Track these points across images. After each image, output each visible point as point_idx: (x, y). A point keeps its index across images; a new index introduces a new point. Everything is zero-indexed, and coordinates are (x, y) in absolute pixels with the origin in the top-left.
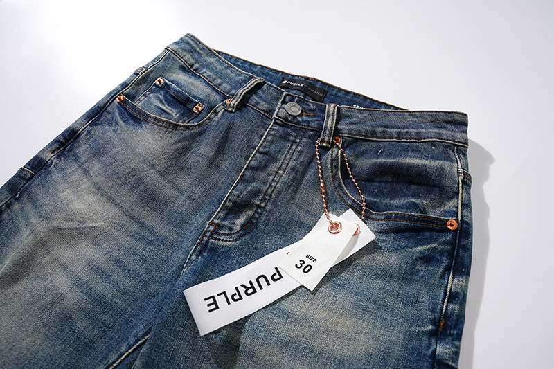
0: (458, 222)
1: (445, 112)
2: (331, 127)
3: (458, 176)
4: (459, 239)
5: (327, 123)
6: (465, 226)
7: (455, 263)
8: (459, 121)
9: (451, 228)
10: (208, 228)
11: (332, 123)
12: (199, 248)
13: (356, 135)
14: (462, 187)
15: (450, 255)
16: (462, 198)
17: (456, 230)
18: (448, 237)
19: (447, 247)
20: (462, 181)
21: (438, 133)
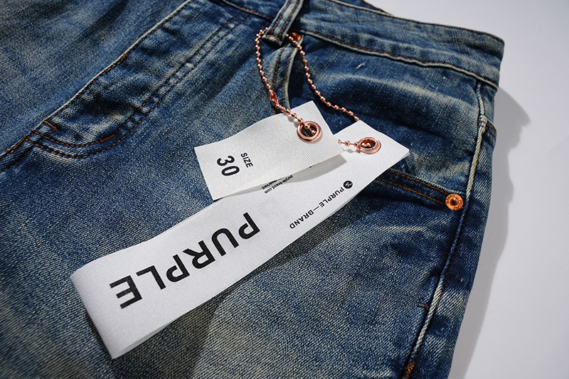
0: (464, 199)
1: (472, 31)
2: (290, 17)
3: (478, 126)
4: (462, 228)
5: (284, 11)
6: (475, 207)
7: (449, 266)
8: (491, 49)
9: (451, 207)
10: (39, 128)
11: (293, 11)
12: (10, 157)
13: (327, 36)
14: (482, 144)
15: (444, 250)
16: (478, 162)
17: (459, 212)
18: (445, 221)
19: (439, 236)
20: (483, 135)
21: (457, 59)
